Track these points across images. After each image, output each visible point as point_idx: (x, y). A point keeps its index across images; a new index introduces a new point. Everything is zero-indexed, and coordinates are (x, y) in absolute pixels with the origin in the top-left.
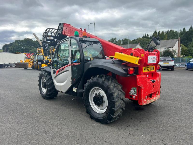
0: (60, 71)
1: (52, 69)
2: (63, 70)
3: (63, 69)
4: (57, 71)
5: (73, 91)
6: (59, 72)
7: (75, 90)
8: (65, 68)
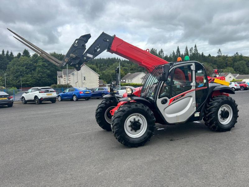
0: (176, 99)
1: (159, 98)
2: (182, 97)
3: (183, 95)
4: (170, 100)
5: (195, 116)
6: (174, 100)
7: (197, 115)
8: (186, 94)
